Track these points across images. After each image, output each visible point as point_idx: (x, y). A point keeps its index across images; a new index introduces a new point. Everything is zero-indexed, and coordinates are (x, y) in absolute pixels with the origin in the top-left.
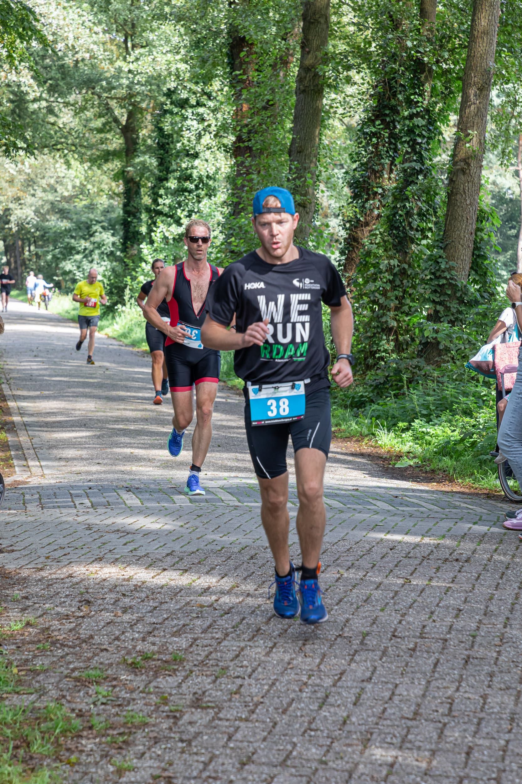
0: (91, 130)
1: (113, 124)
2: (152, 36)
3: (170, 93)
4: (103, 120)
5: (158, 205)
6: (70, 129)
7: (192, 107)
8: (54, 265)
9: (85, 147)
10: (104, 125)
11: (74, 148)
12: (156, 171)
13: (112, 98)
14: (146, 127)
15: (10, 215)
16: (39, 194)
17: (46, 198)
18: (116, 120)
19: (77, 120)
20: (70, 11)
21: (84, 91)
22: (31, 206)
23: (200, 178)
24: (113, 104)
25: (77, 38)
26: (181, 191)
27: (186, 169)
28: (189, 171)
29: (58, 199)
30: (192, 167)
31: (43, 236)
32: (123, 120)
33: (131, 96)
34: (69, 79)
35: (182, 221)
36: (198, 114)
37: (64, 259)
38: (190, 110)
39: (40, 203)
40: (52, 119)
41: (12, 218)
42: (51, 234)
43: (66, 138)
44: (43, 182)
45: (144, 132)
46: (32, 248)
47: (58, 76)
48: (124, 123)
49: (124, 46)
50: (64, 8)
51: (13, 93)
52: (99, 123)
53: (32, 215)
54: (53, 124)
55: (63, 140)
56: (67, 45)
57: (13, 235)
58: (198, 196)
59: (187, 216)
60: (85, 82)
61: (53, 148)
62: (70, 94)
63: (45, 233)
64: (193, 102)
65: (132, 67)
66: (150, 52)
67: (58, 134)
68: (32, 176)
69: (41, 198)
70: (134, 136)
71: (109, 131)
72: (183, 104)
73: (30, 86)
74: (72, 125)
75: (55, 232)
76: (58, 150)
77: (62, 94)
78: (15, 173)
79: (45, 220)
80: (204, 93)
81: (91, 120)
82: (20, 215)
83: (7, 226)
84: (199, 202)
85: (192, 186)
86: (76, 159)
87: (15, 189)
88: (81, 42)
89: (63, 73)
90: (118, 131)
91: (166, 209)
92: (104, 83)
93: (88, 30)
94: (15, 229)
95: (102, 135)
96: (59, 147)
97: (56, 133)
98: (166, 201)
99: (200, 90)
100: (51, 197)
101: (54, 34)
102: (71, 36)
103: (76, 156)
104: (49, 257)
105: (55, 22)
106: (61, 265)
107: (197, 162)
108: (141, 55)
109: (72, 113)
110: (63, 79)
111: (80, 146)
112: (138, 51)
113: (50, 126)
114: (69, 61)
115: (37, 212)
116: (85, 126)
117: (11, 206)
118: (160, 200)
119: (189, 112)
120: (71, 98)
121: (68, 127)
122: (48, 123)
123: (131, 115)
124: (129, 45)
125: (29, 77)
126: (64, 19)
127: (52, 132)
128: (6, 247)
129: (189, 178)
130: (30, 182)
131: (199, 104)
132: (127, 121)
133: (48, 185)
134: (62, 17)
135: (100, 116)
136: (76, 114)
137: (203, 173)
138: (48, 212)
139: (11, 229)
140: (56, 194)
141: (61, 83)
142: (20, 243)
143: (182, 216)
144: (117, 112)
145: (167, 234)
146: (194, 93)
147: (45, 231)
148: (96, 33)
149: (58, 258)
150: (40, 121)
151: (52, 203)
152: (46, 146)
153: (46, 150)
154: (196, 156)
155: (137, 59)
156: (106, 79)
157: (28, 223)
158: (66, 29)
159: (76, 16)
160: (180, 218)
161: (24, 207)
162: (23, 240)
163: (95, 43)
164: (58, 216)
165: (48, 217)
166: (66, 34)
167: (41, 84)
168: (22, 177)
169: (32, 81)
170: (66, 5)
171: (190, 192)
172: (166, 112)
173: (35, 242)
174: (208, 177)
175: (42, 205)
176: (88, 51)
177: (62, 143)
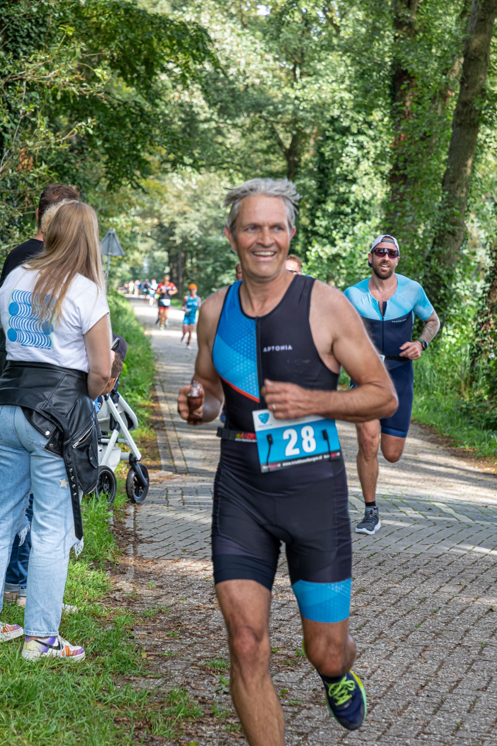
0: (256, 151)
1: (277, 147)
2: (319, 66)
3: (333, 121)
4: (268, 142)
5: (314, 225)
6: (238, 150)
7: (353, 134)
8: (213, 277)
9: (249, 167)
10: (269, 147)
11: (238, 167)
12: (315, 194)
13: (278, 123)
14: (308, 151)
15: (175, 228)
16: (204, 209)
17: (209, 214)
18: (280, 144)
19: (244, 141)
20: (244, 38)
21: (252, 115)
22: (195, 220)
23: (357, 203)
24: (279, 128)
25: (248, 64)
26: (337, 214)
27: (344, 193)
28: (346, 196)
29: (221, 215)
30: (350, 192)
31: (205, 249)
32: (287, 144)
33: (295, 121)
34: (238, 102)
35: (336, 242)
36: (358, 142)
37: (223, 272)
38: (351, 138)
39: (204, 218)
40: (220, 139)
41: (177, 231)
42: (212, 248)
43: (232, 157)
44: (209, 199)
45: (306, 156)
46: (194, 260)
47: (230, 99)
48: (288, 146)
49: (292, 73)
50: (239, 35)
51: (184, 112)
52: (264, 145)
53: (196, 229)
54: (221, 144)
55: (229, 160)
56: (239, 70)
57: (176, 247)
58: (353, 219)
59: (341, 238)
60: (253, 106)
61: (219, 166)
62: (238, 116)
63: (208, 246)
64: (354, 130)
65: (299, 93)
66: (317, 80)
67: (225, 154)
68: (198, 192)
69: (205, 214)
70: (296, 159)
71: (273, 153)
72: (345, 131)
73: (202, 107)
74: (239, 146)
75: (216, 247)
76: (224, 169)
77: (231, 116)
78: (182, 188)
79: (207, 234)
80: (365, 122)
81: (257, 141)
82: (184, 229)
83: (171, 238)
84: (354, 225)
85: (349, 210)
86: (240, 179)
87: (181, 203)
88: (252, 67)
89: (233, 96)
90: (282, 154)
91: (321, 231)
92: (271, 108)
93: (259, 57)
94: (179, 241)
95: (267, 157)
96: (225, 165)
97: (223, 152)
98: (322, 223)
99: (361, 119)
100: (214, 213)
101: (227, 59)
102: (243, 61)
103: (241, 175)
104: (209, 270)
105: (228, 48)
106: (220, 278)
107: (354, 188)
108: (308, 82)
109: (239, 134)
110: (233, 102)
111: (246, 165)
112: (305, 79)
113: (217, 146)
114: (240, 86)
115: (201, 226)
116: (251, 147)
117: (177, 219)
118: (317, 222)
119: (349, 140)
120: (239, 121)
121: (235, 147)
122: (217, 143)
123: (295, 139)
124: (298, 72)
125: (201, 98)
126: (238, 45)
127: (219, 151)
128: (170, 257)
129: (346, 202)
130: (196, 198)
131: (360, 132)
132: (291, 145)
133: (214, 202)
134: (235, 43)
135: (265, 138)
136: (244, 135)
137: (360, 198)
138: (211, 226)
139: (175, 241)
140: (219, 211)
141: (231, 106)
142: (183, 255)
143: (337, 237)
144: (281, 136)
145: (321, 254)
146: (356, 122)
147: (207, 245)
148: (267, 60)
149: (217, 272)
150: (209, 141)
151: (215, 219)
152: (213, 164)
153: (213, 168)
154: (354, 181)
155: (304, 87)
156: (273, 104)
157: (192, 237)
158: (239, 55)
159: (249, 43)
160: (335, 240)
161: (188, 221)
162: (186, 252)
163: (265, 69)
164: (220, 231)
165: (210, 232)
166: (238, 60)
167: (211, 105)
168: (189, 193)
169: (203, 103)
170: (240, 32)
171: (346, 215)
172: (328, 138)
173: (197, 255)
174: (364, 202)
175: (206, 221)
176: (258, 77)
177: (228, 162)
